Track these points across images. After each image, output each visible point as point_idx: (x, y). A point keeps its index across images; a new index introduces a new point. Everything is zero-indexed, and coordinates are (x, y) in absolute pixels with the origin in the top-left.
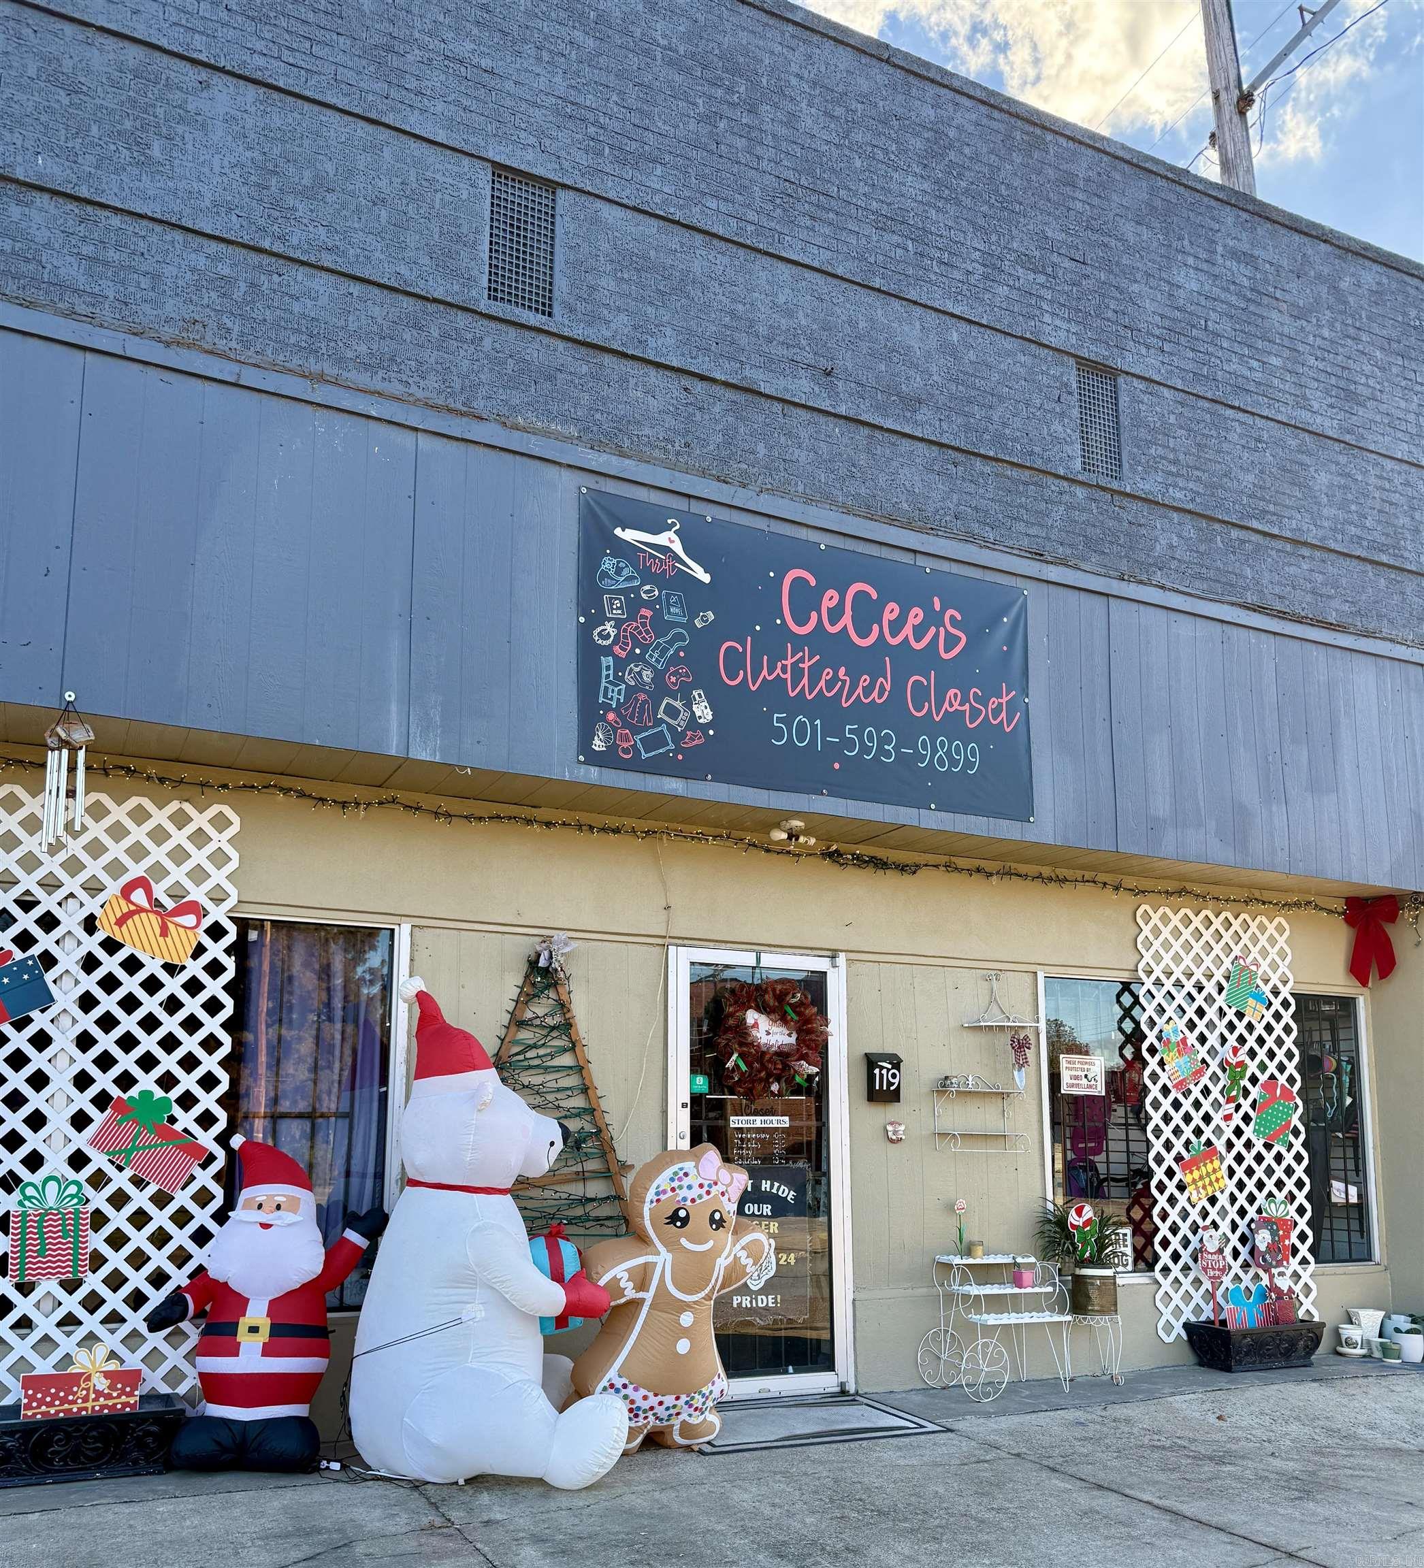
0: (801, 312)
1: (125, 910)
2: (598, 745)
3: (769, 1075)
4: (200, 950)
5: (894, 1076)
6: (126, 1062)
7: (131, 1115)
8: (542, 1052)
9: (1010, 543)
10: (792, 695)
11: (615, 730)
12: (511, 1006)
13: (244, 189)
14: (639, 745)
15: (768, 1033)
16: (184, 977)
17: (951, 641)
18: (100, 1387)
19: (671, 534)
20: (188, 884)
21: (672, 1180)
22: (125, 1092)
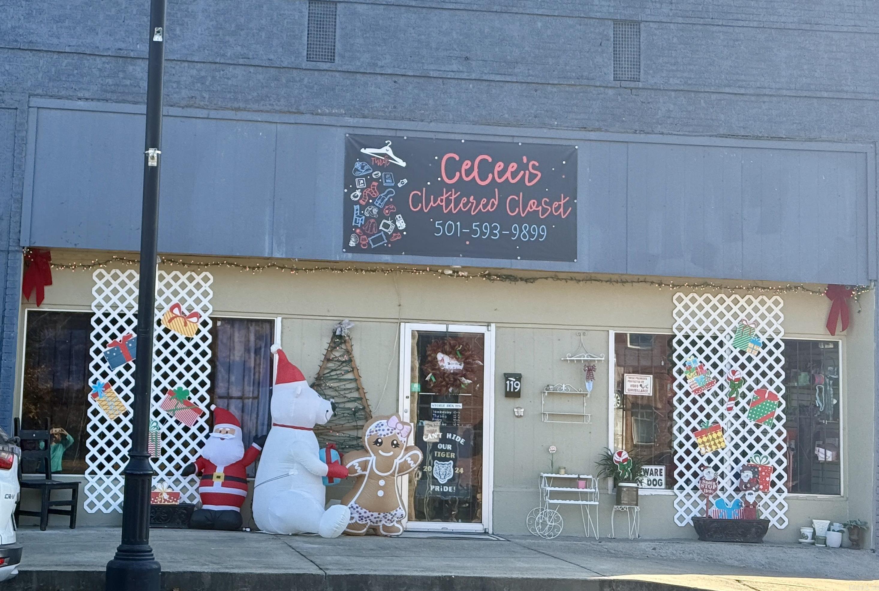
0: (454, 32)
1: (171, 316)
2: (352, 244)
3: (447, 384)
4: (199, 331)
5: (517, 385)
6: (173, 376)
7: (174, 396)
8: (338, 372)
9: (567, 125)
10: (445, 212)
11: (359, 236)
12: (325, 352)
13: (210, 38)
14: (371, 242)
15: (449, 364)
16: (193, 342)
17: (532, 177)
18: (165, 498)
19: (387, 147)
20: (194, 305)
21: (376, 427)
22: (172, 387)
